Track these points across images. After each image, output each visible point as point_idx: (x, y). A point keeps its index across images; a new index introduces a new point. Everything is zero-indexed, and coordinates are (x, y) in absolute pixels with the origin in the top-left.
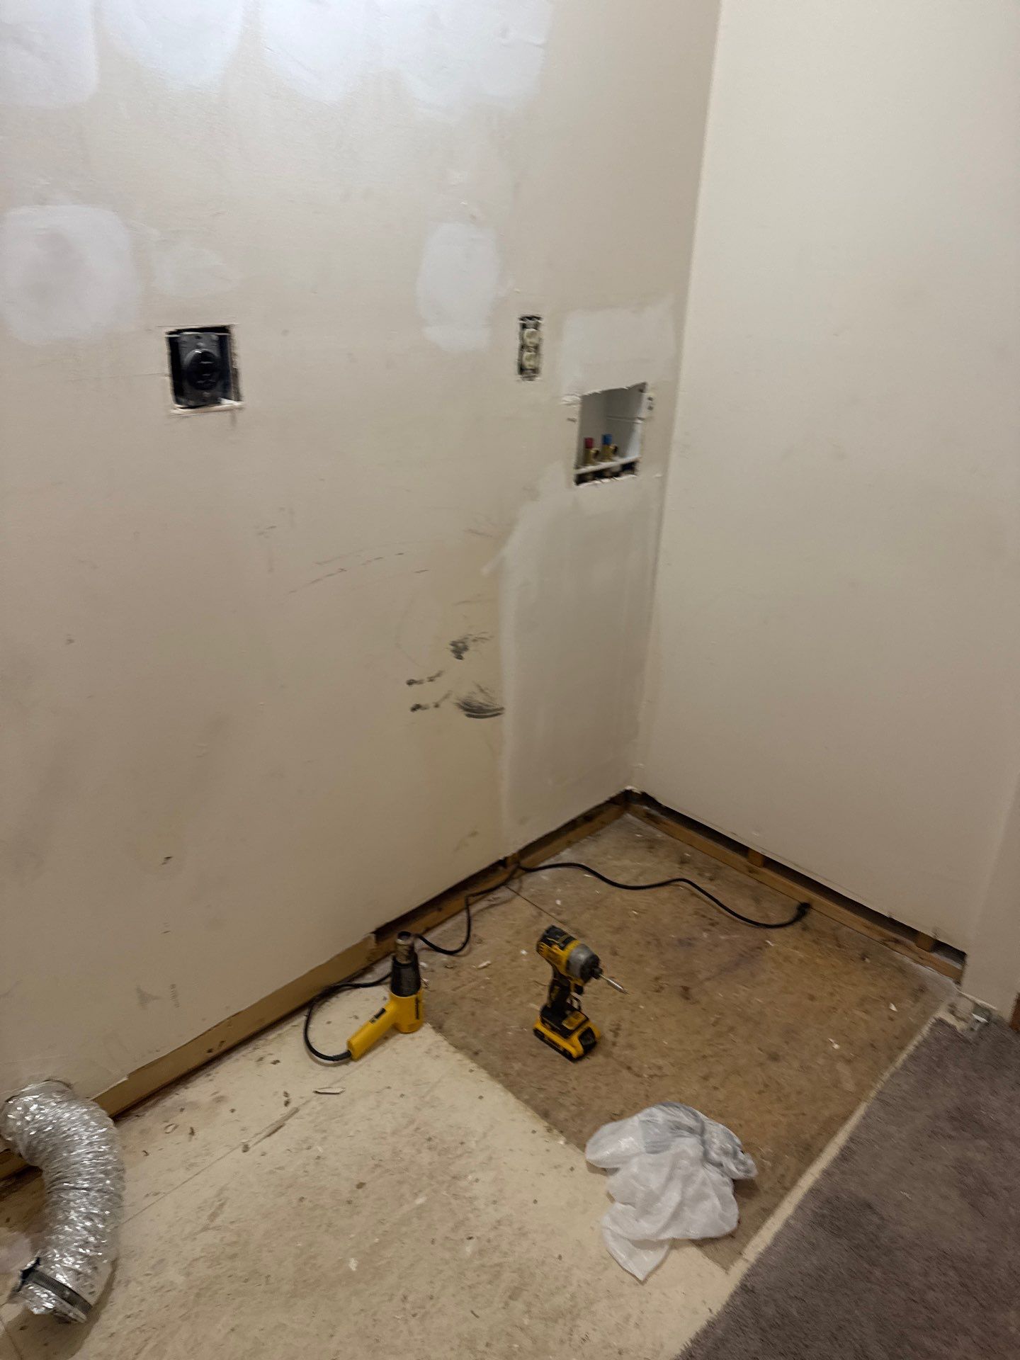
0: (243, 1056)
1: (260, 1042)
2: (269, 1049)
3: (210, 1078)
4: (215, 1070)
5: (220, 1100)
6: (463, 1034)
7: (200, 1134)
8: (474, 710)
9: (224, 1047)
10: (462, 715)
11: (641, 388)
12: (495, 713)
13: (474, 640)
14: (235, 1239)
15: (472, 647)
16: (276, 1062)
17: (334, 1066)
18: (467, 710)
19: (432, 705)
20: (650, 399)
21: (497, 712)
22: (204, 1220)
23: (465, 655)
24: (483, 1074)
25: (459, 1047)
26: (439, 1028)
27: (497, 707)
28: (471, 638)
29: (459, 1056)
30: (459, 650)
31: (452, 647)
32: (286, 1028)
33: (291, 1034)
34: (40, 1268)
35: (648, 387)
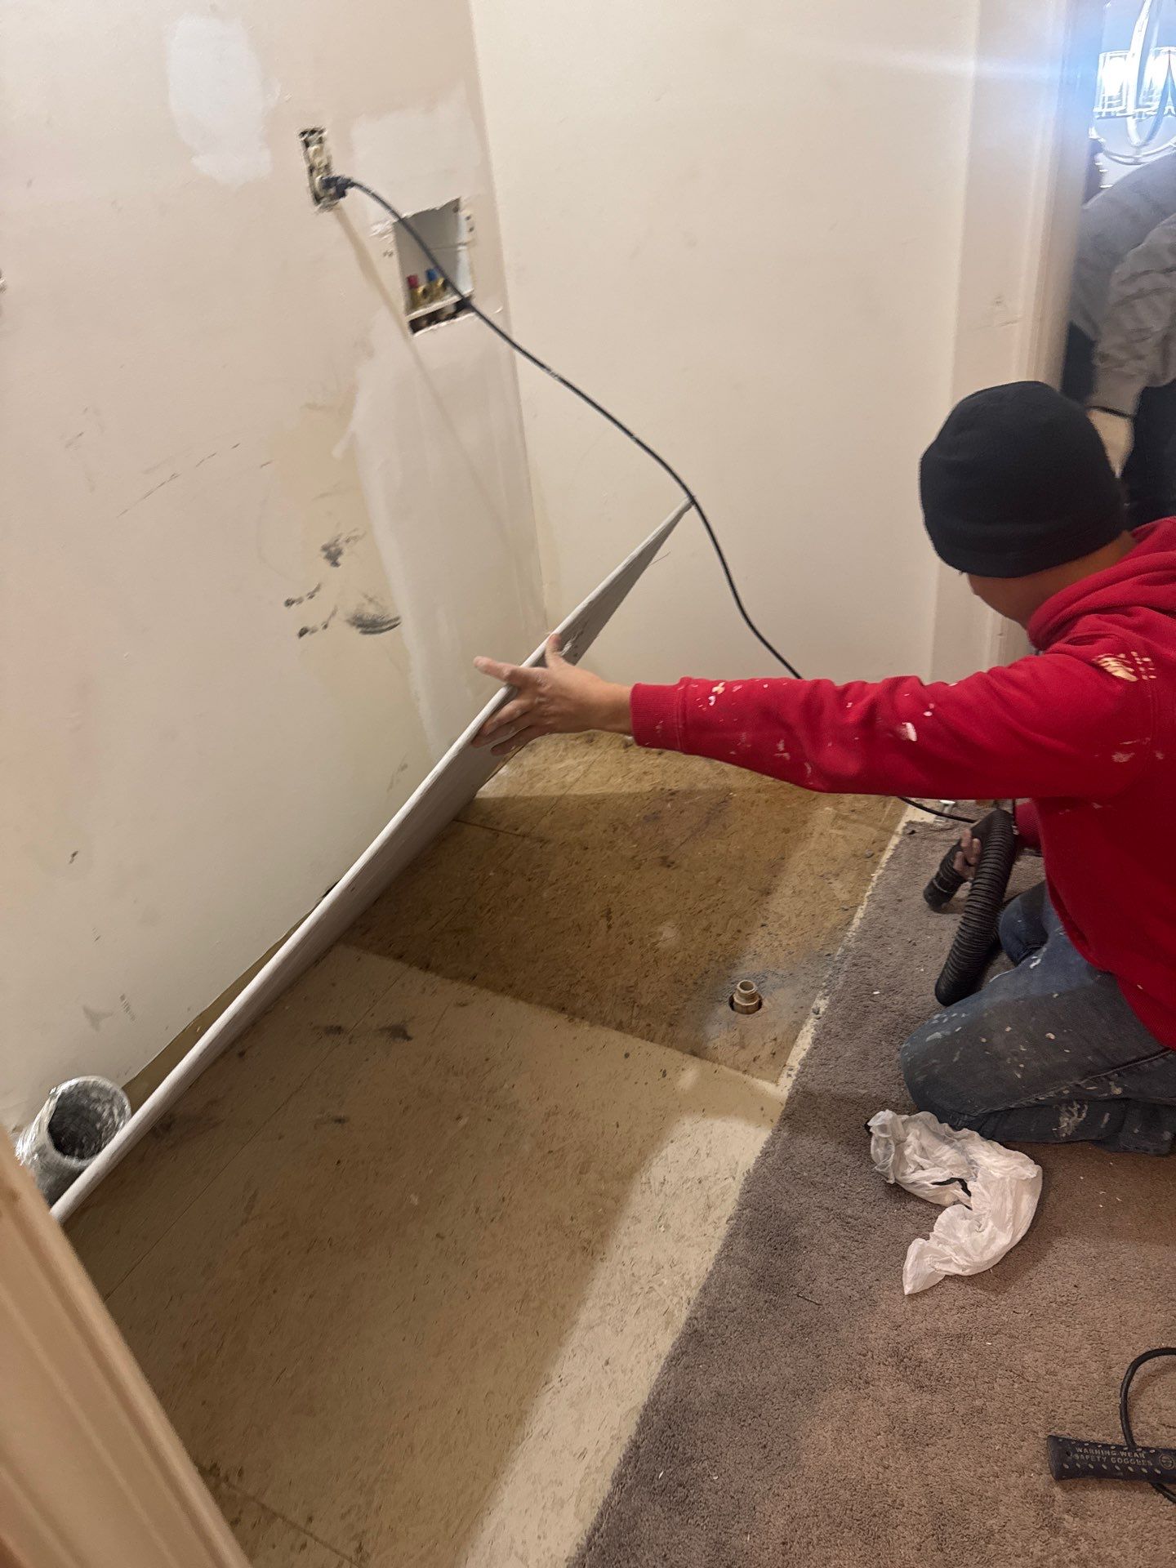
8: (370, 626)
10: (355, 632)
11: (454, 207)
12: (392, 624)
13: (347, 541)
15: (346, 551)
18: (359, 626)
19: (320, 628)
20: (468, 218)
21: (394, 624)
22: (240, 1215)
23: (340, 560)
27: (392, 617)
28: (343, 538)
30: (333, 556)
31: (324, 554)
35: (463, 204)
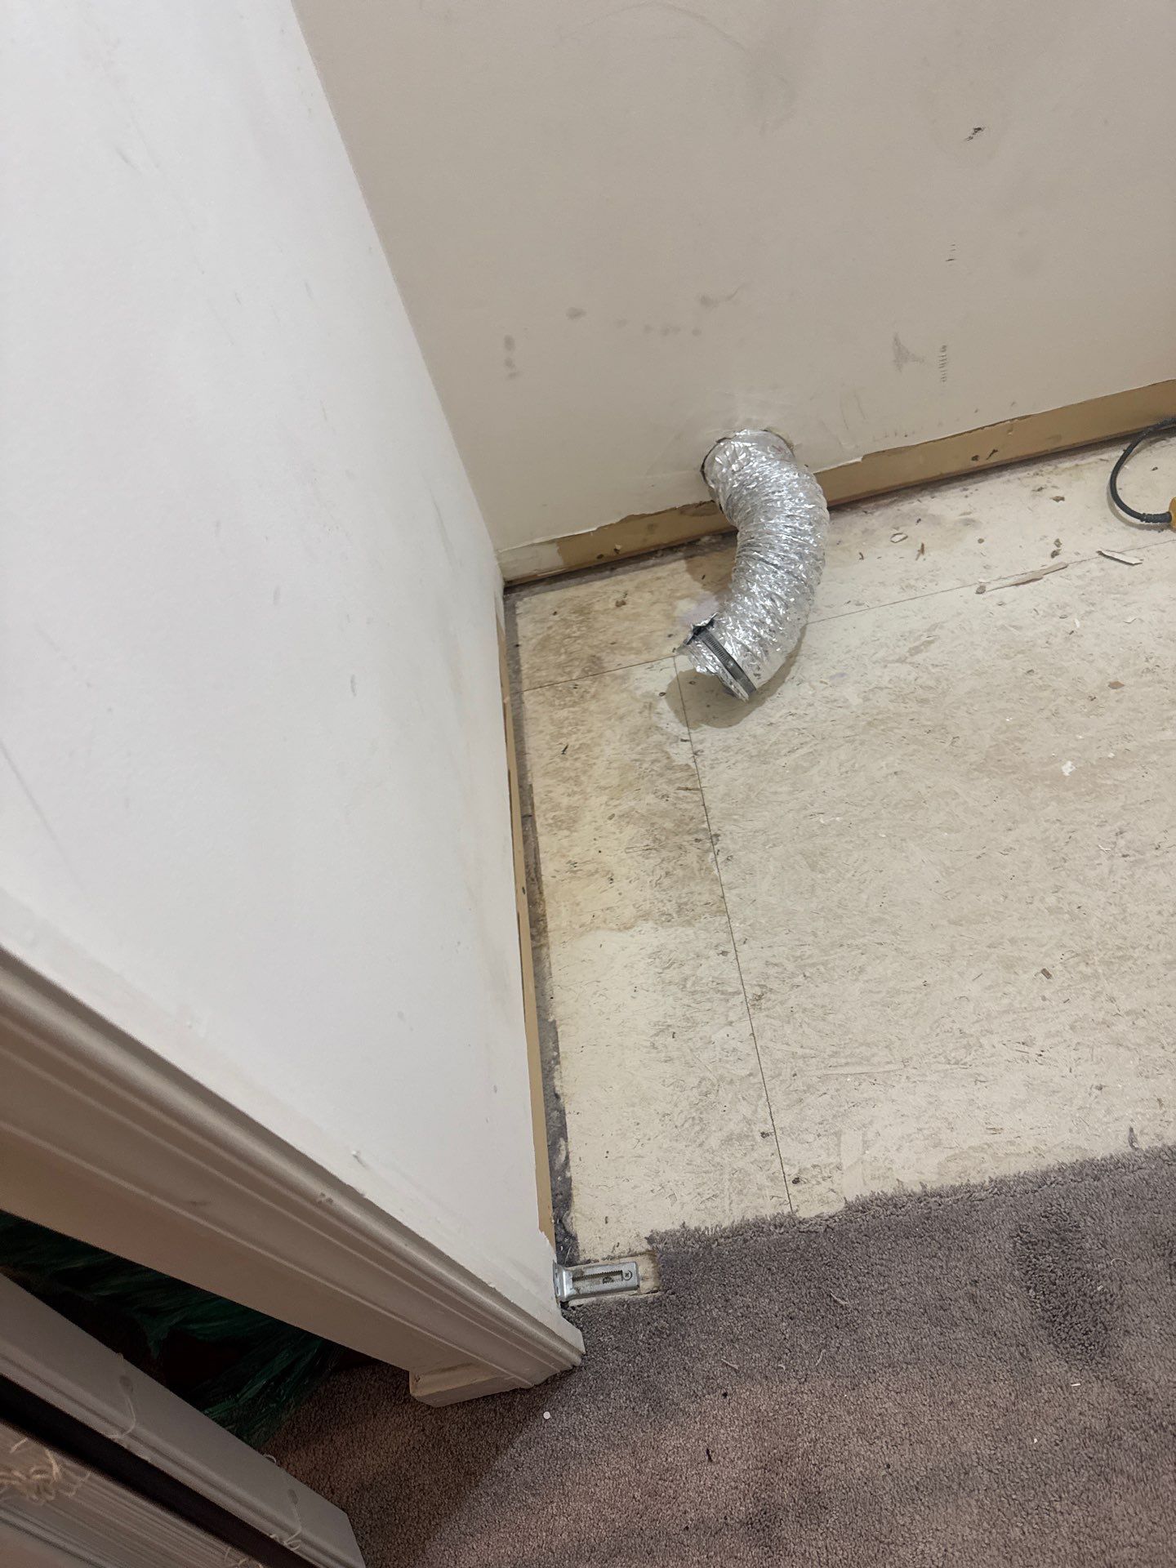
0: (1019, 479)
1: (1047, 468)
2: (1055, 480)
3: (965, 493)
4: (975, 486)
5: (969, 523)
7: (931, 555)
9: (995, 459)
14: (932, 683)
16: (1058, 499)
17: (1140, 527)
22: (903, 651)
32: (1091, 459)
33: (1095, 470)
34: (712, 630)
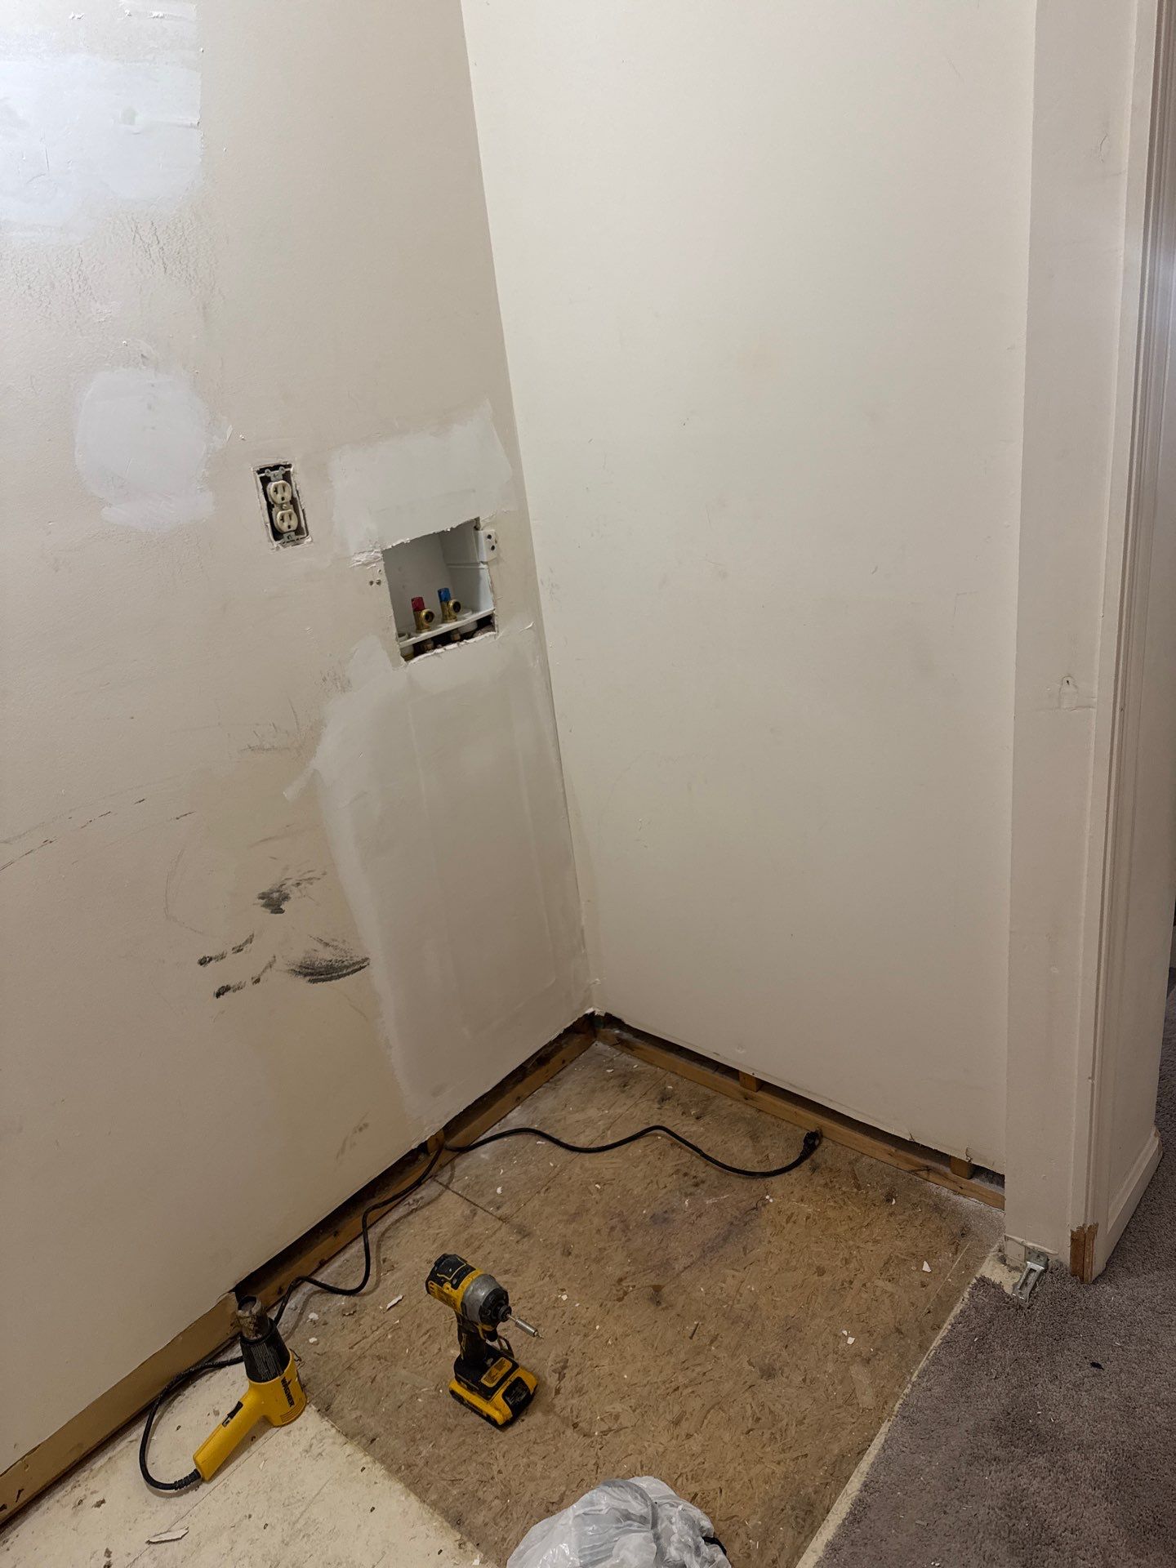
0: (57, 1501)
4: (15, 1532)
6: (358, 1413)
9: (25, 1497)
24: (378, 1471)
25: (349, 1435)
26: (326, 1411)
29: (349, 1449)
33: (120, 1459)
